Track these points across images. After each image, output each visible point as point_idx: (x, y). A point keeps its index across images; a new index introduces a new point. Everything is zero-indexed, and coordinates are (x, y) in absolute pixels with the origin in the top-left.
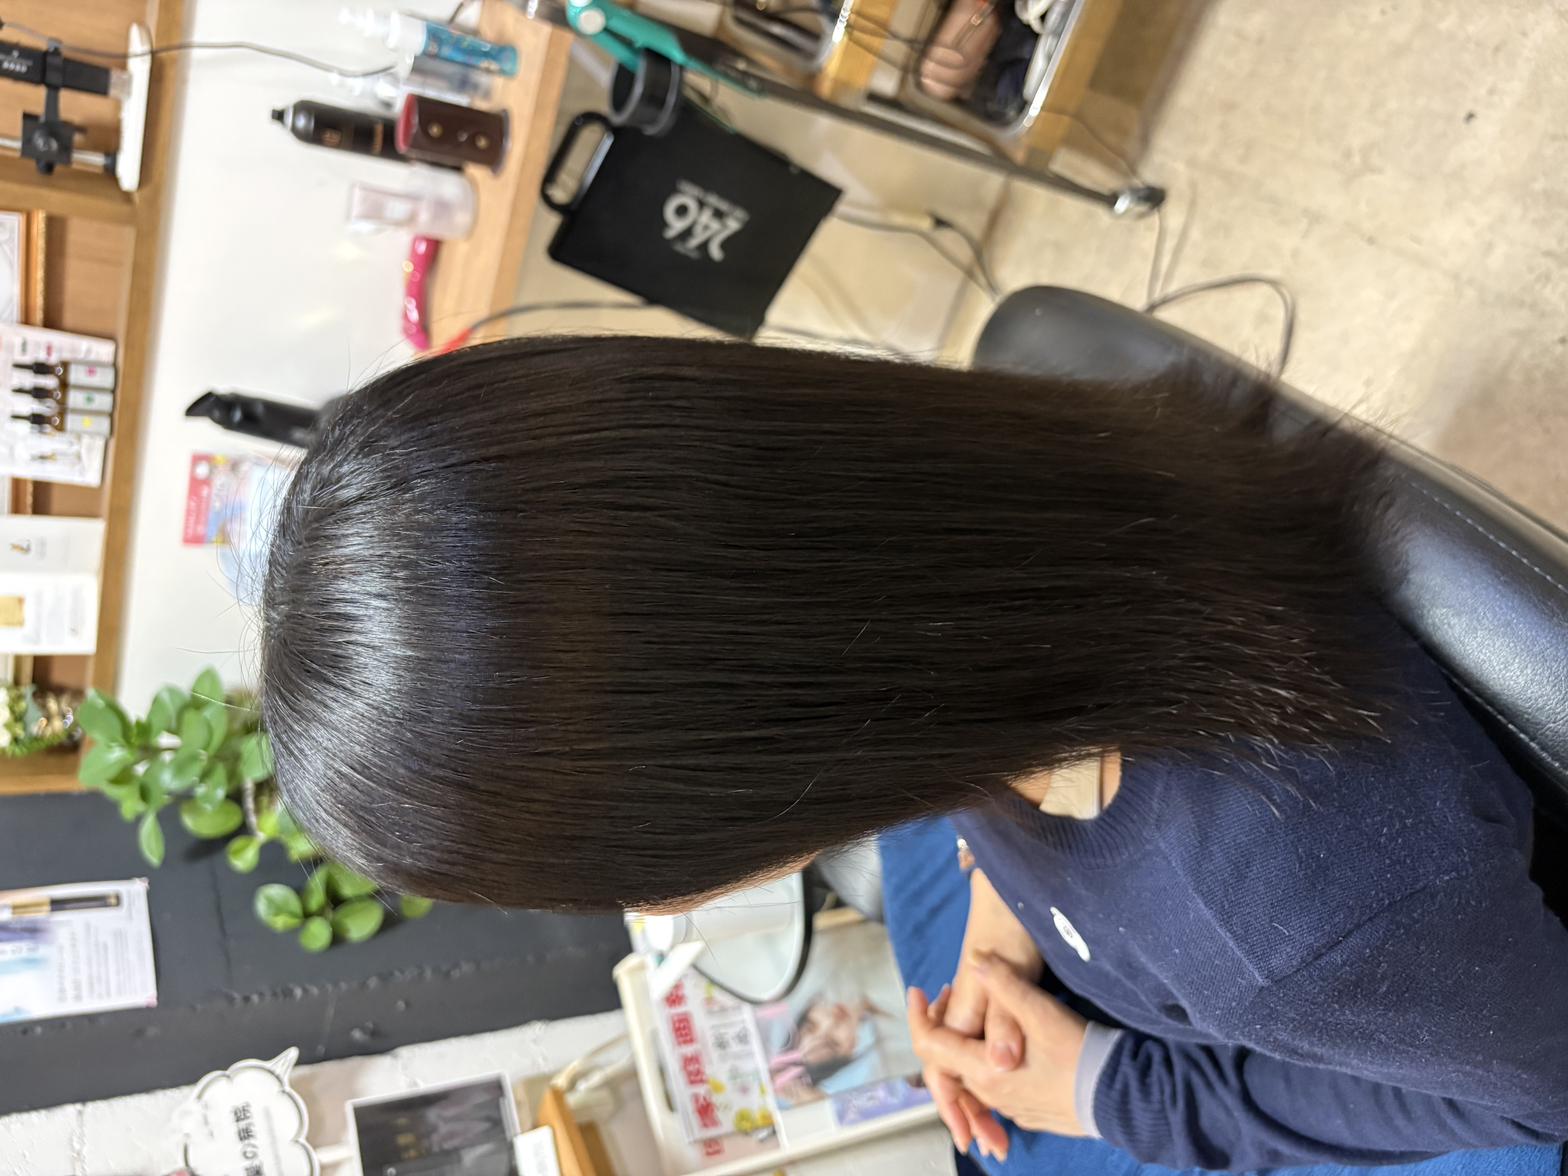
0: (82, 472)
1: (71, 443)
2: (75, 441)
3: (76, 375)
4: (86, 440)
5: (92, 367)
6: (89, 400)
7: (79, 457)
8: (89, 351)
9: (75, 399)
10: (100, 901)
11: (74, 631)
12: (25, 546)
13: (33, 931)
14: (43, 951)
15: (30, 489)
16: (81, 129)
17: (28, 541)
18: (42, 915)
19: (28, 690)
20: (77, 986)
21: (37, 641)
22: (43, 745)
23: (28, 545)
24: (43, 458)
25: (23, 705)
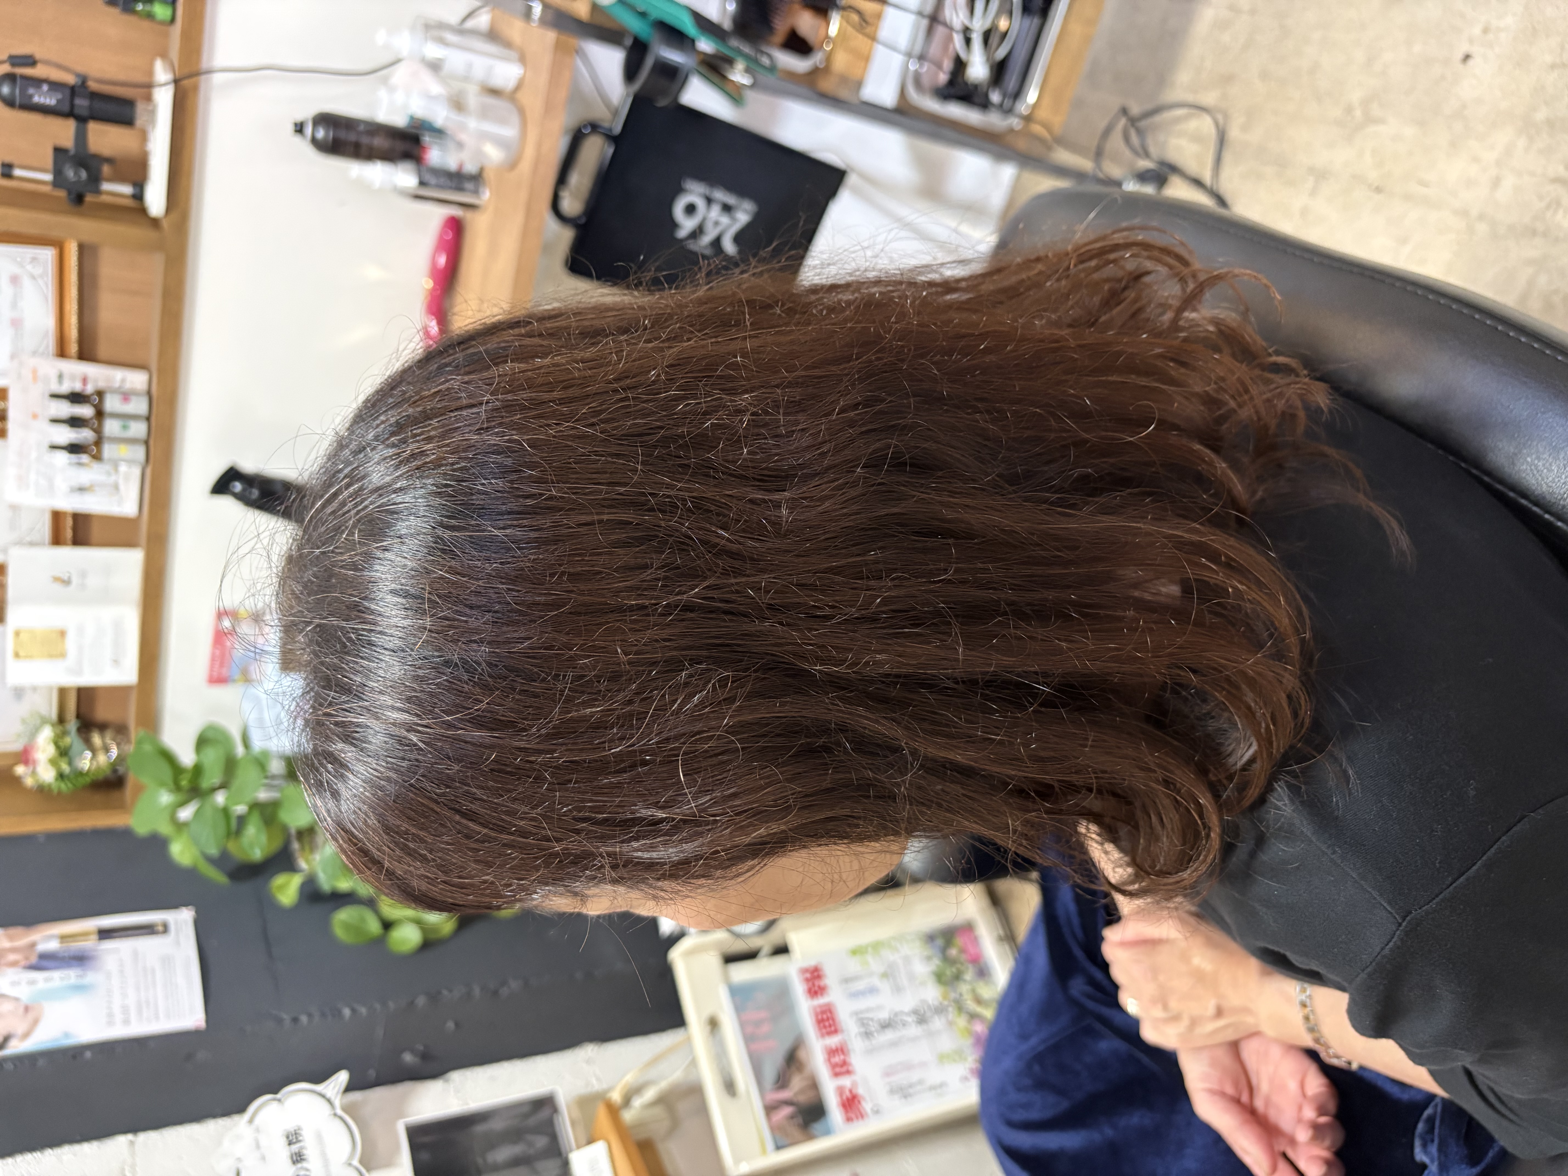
0: (121, 501)
1: (109, 474)
2: (112, 469)
3: (111, 404)
4: (123, 469)
5: (126, 396)
6: (125, 427)
7: (116, 487)
8: (123, 381)
9: (111, 427)
10: (148, 930)
11: (116, 662)
12: (66, 578)
13: (80, 960)
14: (91, 977)
15: (69, 522)
16: (109, 160)
17: (69, 572)
18: (90, 944)
19: (72, 725)
20: (125, 1010)
21: (79, 672)
22: (88, 780)
23: (69, 578)
24: (82, 489)
25: (68, 740)
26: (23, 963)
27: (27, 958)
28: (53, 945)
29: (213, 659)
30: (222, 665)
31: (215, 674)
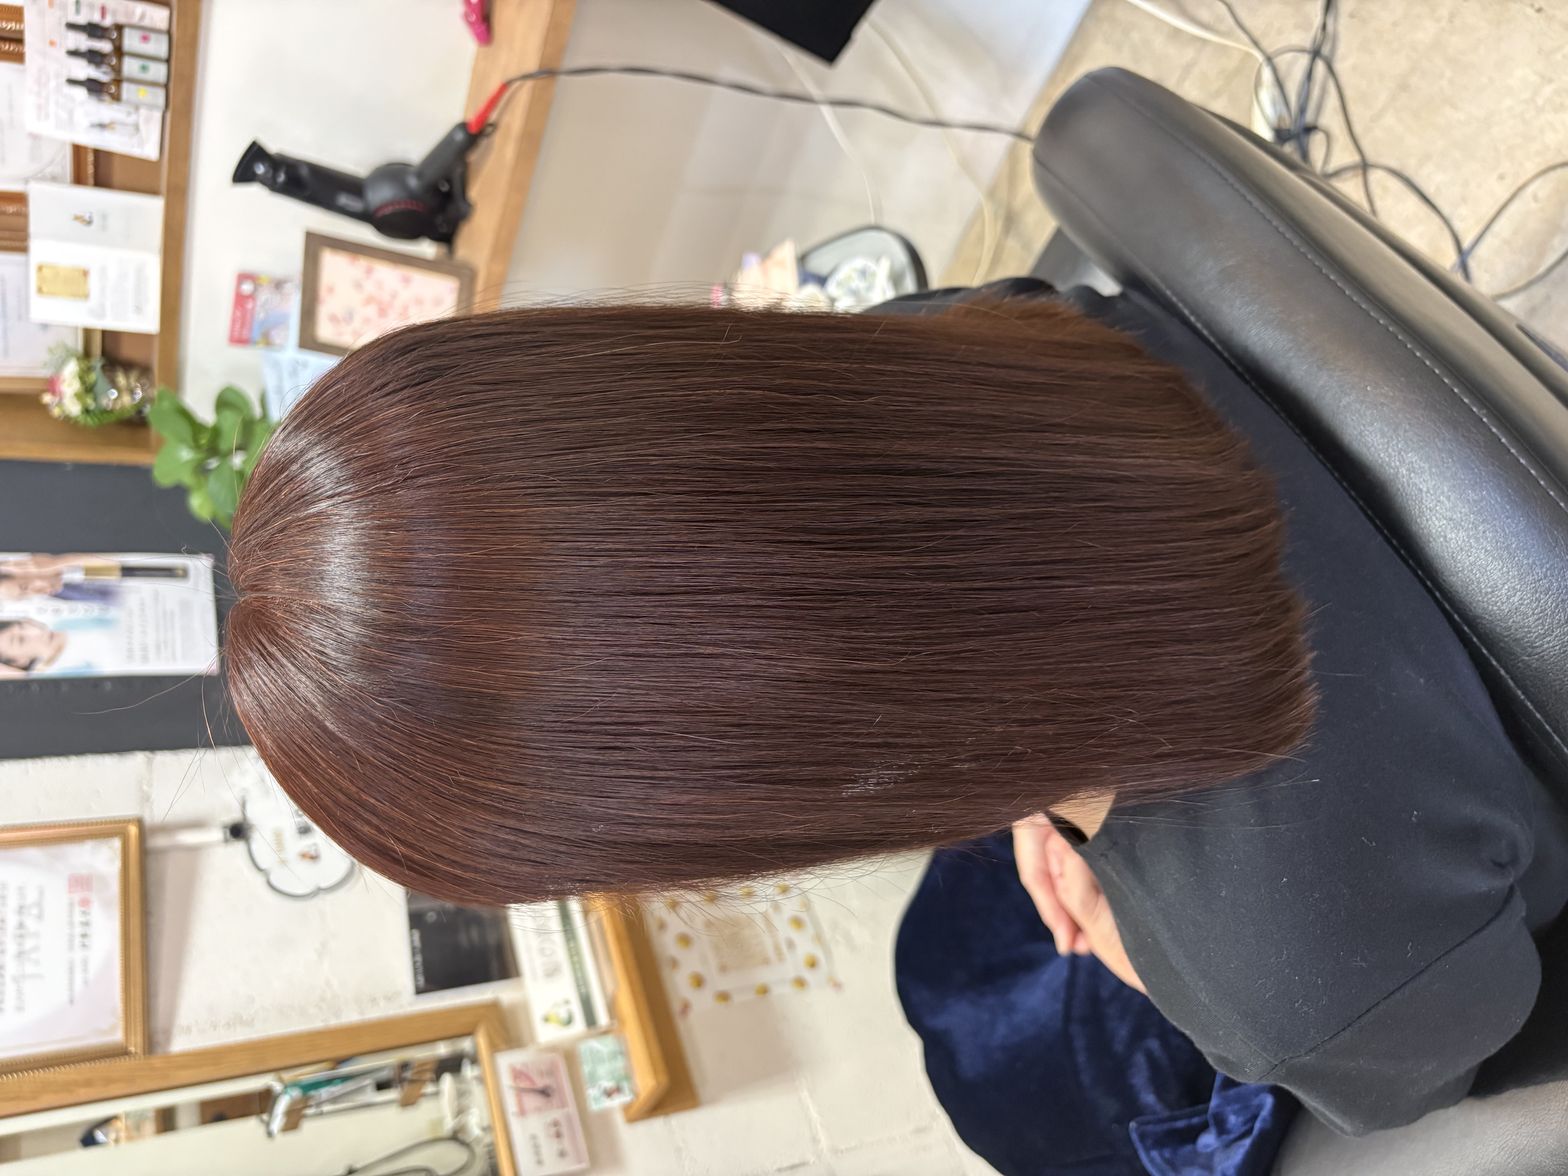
0: (141, 144)
1: (129, 114)
2: (132, 110)
3: (131, 41)
4: (143, 111)
5: (146, 32)
6: (144, 68)
7: (137, 128)
8: (143, 17)
9: (130, 66)
10: (168, 572)
11: (139, 309)
12: (87, 217)
13: (103, 594)
14: (113, 612)
15: (90, 158)
17: (91, 213)
18: (113, 580)
19: (97, 362)
20: (144, 649)
21: (102, 315)
22: (113, 418)
23: (90, 217)
24: (102, 126)
25: (93, 377)
26: (49, 590)
27: (53, 586)
28: (78, 577)
29: (234, 321)
30: (243, 326)
31: (236, 334)
